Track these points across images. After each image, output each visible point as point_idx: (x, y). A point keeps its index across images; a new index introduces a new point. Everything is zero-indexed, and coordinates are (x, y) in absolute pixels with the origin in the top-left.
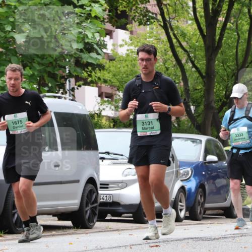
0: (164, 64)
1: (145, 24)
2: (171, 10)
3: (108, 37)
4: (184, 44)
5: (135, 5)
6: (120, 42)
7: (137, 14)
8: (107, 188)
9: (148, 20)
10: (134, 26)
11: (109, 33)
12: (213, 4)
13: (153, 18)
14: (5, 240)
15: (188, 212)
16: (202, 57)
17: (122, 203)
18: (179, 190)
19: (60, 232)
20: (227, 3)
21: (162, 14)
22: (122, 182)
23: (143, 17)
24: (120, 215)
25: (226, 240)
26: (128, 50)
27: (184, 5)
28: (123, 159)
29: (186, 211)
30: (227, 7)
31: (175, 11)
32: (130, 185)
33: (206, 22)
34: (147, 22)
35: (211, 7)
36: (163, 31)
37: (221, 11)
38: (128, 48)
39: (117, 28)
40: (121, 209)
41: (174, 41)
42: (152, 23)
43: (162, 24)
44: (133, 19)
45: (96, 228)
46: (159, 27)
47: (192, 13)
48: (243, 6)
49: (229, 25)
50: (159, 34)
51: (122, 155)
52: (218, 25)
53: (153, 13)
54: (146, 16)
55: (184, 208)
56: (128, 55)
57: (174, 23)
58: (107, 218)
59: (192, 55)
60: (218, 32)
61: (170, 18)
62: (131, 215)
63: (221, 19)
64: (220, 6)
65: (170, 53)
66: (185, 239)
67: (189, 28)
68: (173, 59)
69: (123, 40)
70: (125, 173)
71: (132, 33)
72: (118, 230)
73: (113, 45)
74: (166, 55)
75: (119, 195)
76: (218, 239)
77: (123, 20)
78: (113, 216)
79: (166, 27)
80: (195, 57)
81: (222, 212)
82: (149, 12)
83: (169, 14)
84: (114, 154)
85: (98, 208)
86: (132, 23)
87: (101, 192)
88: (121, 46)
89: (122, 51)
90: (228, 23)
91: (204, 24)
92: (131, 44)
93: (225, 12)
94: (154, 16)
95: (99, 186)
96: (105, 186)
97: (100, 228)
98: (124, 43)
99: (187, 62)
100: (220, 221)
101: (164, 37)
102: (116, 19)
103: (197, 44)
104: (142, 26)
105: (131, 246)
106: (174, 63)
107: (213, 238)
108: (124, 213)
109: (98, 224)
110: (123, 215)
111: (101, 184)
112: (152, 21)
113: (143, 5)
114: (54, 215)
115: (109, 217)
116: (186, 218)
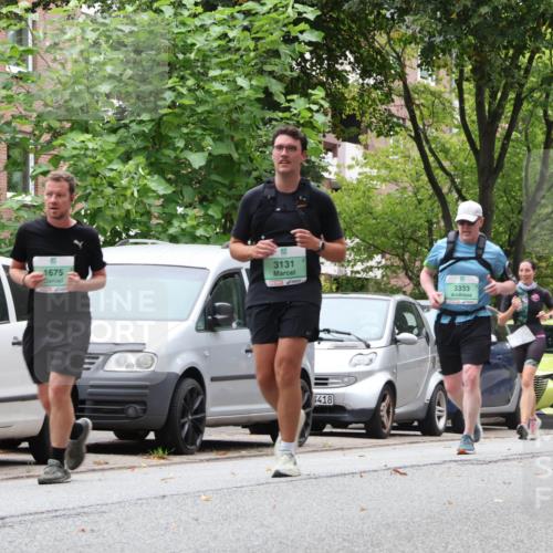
0: (415, 194)
1: (387, 135)
2: (425, 112)
3: (330, 154)
4: (446, 164)
5: (371, 106)
6: (349, 162)
7: (373, 120)
8: (326, 384)
9: (391, 129)
10: (370, 137)
11: (332, 148)
12: (490, 104)
13: (399, 125)
14: (169, 464)
15: (450, 421)
16: (474, 184)
17: (348, 408)
18: (436, 387)
19: (253, 452)
20: (512, 102)
21: (413, 119)
22: (349, 375)
23: (384, 124)
24: (345, 425)
25: (508, 463)
26: (360, 174)
27: (447, 104)
28: (351, 340)
29: (448, 418)
30: (512, 108)
31: (433, 114)
32: (361, 380)
33: (480, 130)
34: (389, 131)
35: (487, 107)
36: (414, 143)
37: (502, 113)
38: (361, 171)
39: (344, 140)
40: (347, 417)
41: (431, 159)
42: (397, 133)
43: (413, 134)
44: (369, 126)
45: (308, 445)
46: (408, 138)
47: (458, 117)
48: (535, 106)
49: (515, 135)
50: (408, 150)
51: (349, 334)
52: (498, 135)
53: (398, 118)
54: (387, 122)
55: (445, 414)
56: (359, 181)
57: (432, 133)
58: (325, 430)
59: (458, 181)
60: (498, 145)
61: (424, 125)
62: (362, 425)
63: (504, 125)
64: (501, 106)
65: (425, 178)
66: (445, 462)
67: (454, 140)
68: (429, 186)
69: (353, 159)
70: (354, 361)
71: (366, 147)
72: (342, 449)
73: (338, 166)
74: (418, 181)
75: (344, 395)
76: (496, 462)
77: (353, 130)
78: (334, 427)
79: (419, 138)
80: (462, 183)
81: (501, 419)
82: (393, 116)
83: (422, 119)
84: (337, 332)
85: (312, 415)
86: (367, 133)
87: (316, 390)
88: (350, 167)
89: (352, 175)
90: (514, 133)
91: (477, 133)
92: (365, 165)
93: (509, 114)
94: (401, 121)
95: (313, 381)
96: (323, 381)
97: (314, 445)
98: (354, 163)
99: (450, 191)
100: (500, 434)
101: (416, 154)
102: (343, 127)
103: (466, 164)
104: (382, 138)
105: (361, 474)
106: (431, 192)
107: (488, 459)
108: (351, 423)
109: (311, 440)
110: (350, 426)
111: (316, 379)
112: (397, 129)
113: (384, 107)
114: (244, 427)
115: (328, 429)
116: (447, 430)
